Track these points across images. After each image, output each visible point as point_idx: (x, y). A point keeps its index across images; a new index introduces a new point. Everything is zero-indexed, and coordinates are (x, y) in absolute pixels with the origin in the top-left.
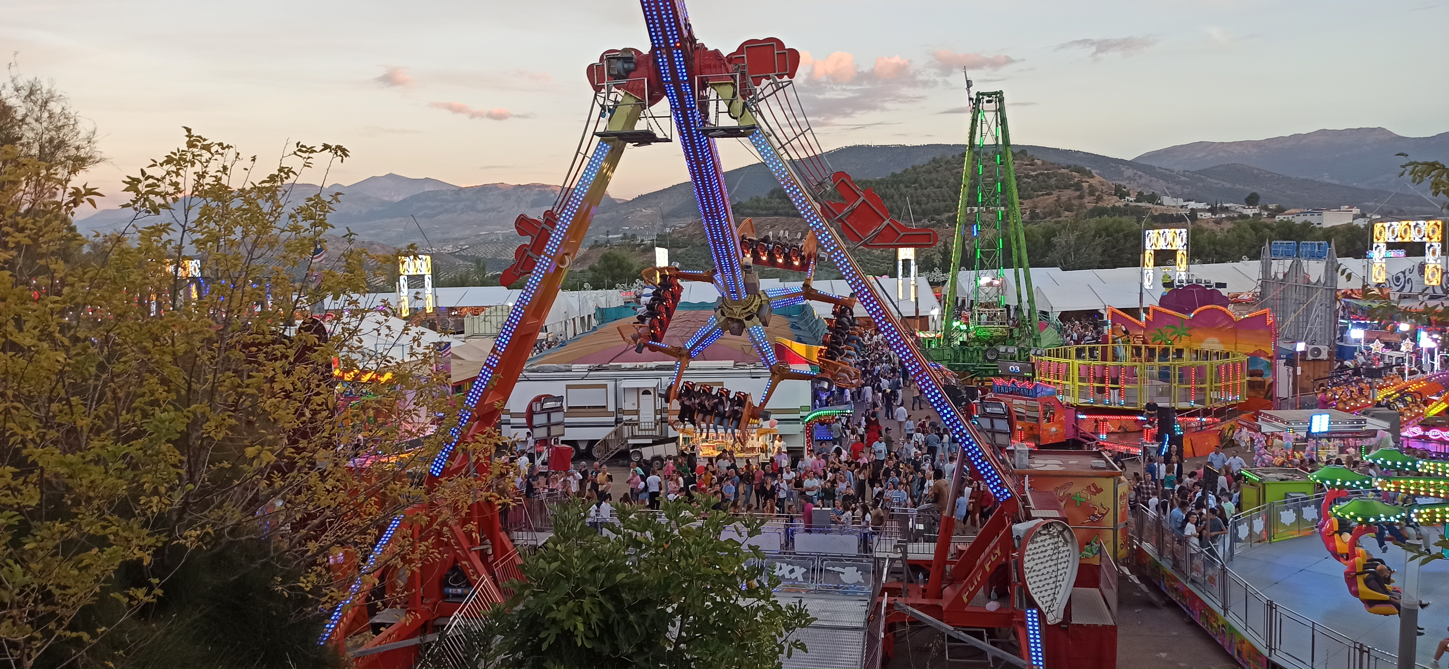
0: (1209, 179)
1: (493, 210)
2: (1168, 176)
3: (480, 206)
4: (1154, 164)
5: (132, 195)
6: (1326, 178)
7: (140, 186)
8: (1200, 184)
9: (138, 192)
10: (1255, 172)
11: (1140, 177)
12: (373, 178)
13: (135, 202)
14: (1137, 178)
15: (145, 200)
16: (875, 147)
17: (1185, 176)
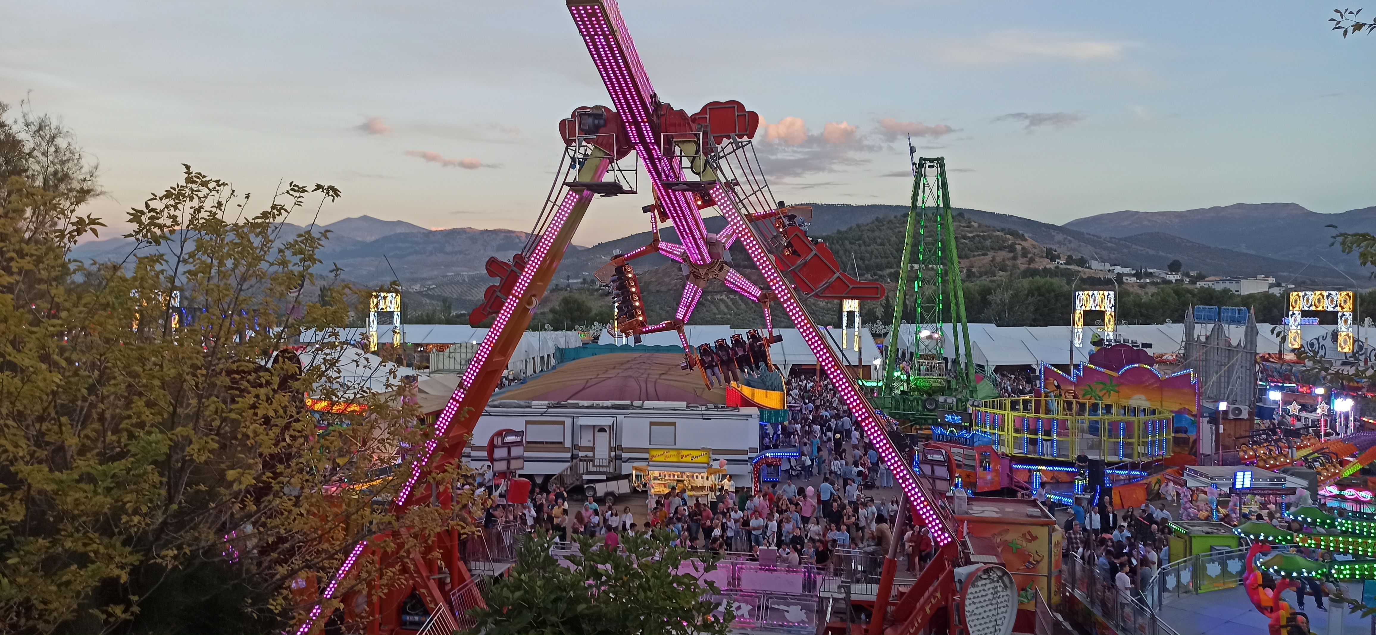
0: (1134, 246)
1: (461, 252)
2: (1096, 242)
3: (448, 248)
4: (1083, 230)
5: (135, 226)
6: (1243, 249)
7: (143, 218)
8: (1125, 250)
9: (140, 223)
10: (1177, 240)
11: (1070, 242)
12: (349, 220)
13: (137, 233)
14: (1067, 242)
15: (147, 231)
16: (822, 206)
17: (1111, 242)
